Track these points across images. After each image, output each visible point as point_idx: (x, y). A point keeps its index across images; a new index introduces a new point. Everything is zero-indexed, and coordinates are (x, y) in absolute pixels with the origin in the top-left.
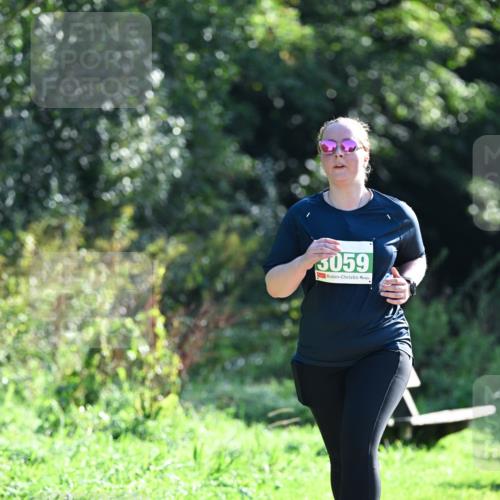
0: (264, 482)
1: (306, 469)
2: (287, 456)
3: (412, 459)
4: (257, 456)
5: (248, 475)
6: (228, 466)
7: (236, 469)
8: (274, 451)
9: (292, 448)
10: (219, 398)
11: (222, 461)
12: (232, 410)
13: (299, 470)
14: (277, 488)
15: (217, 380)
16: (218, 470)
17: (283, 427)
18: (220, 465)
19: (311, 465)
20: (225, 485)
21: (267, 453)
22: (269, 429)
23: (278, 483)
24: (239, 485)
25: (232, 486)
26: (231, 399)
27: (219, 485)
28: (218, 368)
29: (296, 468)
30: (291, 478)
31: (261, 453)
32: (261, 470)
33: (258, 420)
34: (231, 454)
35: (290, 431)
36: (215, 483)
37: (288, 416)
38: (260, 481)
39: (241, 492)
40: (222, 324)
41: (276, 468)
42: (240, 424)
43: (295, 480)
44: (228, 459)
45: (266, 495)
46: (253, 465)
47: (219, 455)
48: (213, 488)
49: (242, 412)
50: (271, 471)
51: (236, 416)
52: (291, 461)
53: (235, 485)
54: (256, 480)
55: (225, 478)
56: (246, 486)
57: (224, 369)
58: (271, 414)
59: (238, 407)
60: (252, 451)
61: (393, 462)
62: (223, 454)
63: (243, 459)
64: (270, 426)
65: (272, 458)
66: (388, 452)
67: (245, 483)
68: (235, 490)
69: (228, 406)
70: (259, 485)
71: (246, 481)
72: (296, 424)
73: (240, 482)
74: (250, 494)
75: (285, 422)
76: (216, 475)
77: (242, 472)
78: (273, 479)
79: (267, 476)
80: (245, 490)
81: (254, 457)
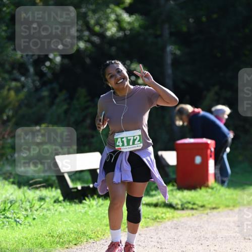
0: (27, 216)
1: (48, 210)
2: (39, 203)
3: (102, 204)
4: (24, 203)
5: (19, 212)
6: (9, 208)
7: (13, 210)
8: (33, 200)
9: (41, 199)
10: (5, 174)
11: (6, 205)
12: (11, 180)
13: (45, 210)
14: (34, 219)
15: (3, 164)
16: (4, 210)
17: (37, 188)
18: (5, 208)
19: (51, 207)
20: (8, 218)
21: (29, 202)
22: (30, 190)
23: (34, 216)
24: (15, 218)
25: (11, 218)
26: (11, 174)
27: (5, 218)
28: (4, 158)
29: (44, 209)
30: (41, 214)
31: (26, 201)
32: (26, 210)
33: (24, 185)
34: (11, 202)
35: (40, 190)
36: (3, 217)
37: (40, 183)
38: (25, 216)
39: (16, 221)
40: (6, 136)
41: (33, 209)
42: (16, 187)
43: (43, 215)
44: (9, 205)
45: (28, 223)
46: (22, 207)
47: (5, 202)
48: (2, 219)
49: (16, 181)
50: (31, 211)
51: (13, 183)
52: (41, 206)
53: (13, 218)
54: (24, 215)
55: (8, 214)
56: (19, 218)
57: (7, 159)
58: (31, 182)
59: (14, 178)
60: (21, 200)
61: (93, 206)
62: (7, 202)
63: (17, 204)
64: (30, 188)
65: (31, 204)
66: (90, 201)
67: (18, 216)
68: (13, 220)
69: (9, 177)
70: (25, 217)
71: (19, 215)
72: (43, 187)
73: (15, 216)
74: (20, 222)
75: (38, 186)
76: (3, 213)
77: (16, 211)
78: (32, 215)
79: (29, 213)
80: (18, 220)
81: (22, 204)
